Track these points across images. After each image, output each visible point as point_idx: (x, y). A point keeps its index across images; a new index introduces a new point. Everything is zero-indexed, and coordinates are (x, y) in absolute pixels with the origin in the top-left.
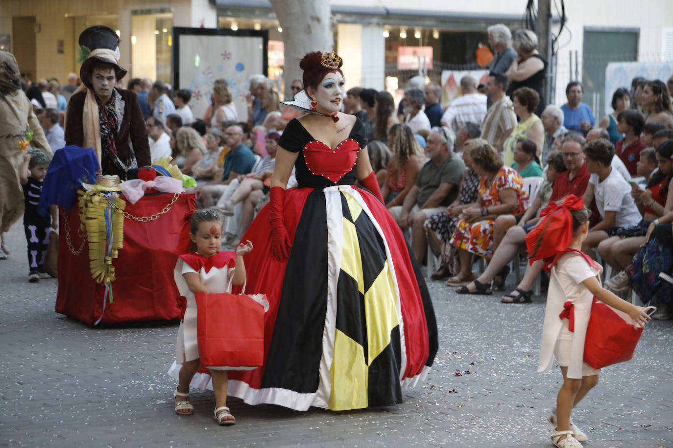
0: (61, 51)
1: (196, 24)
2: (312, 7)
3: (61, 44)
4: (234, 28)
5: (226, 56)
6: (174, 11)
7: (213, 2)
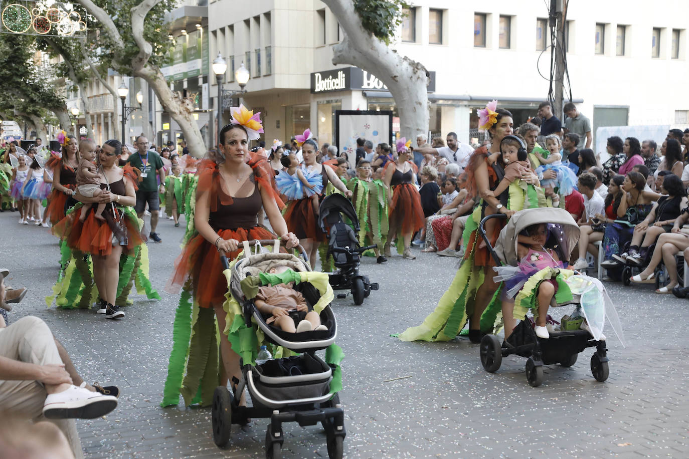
0: (278, 127)
1: (354, 108)
2: (417, 96)
3: (278, 122)
4: (378, 110)
5: (367, 127)
6: (343, 100)
7: (364, 95)
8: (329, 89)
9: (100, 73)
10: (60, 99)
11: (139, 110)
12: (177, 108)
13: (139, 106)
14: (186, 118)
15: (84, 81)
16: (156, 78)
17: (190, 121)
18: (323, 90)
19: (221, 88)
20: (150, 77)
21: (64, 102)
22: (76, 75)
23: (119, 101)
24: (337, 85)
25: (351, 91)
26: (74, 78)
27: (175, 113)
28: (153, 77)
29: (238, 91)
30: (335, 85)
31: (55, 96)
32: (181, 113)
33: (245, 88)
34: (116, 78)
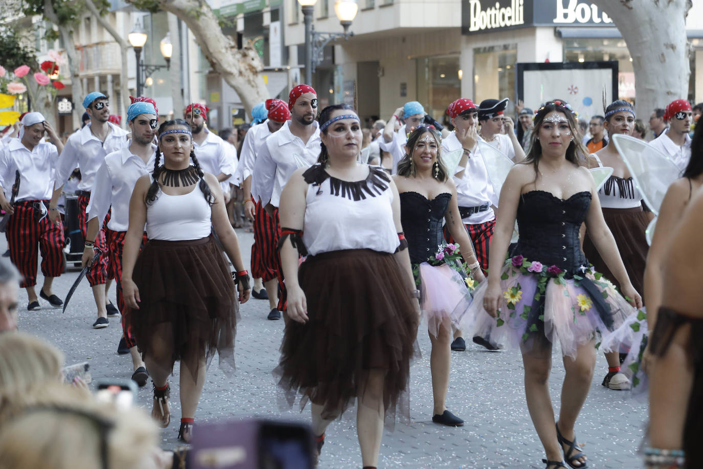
0: (404, 94)
1: (540, 59)
2: (667, 34)
3: (404, 86)
4: (581, 60)
5: (573, 90)
6: (519, 46)
7: (558, 34)
8: (494, 26)
9: (98, 8)
10: (27, 53)
11: (165, 69)
12: (234, 65)
13: (165, 63)
14: (249, 82)
15: (70, 22)
16: (199, 14)
17: (257, 87)
18: (483, 28)
19: (310, 29)
20: (189, 12)
21: (35, 57)
22: (55, 11)
23: (131, 55)
24: (510, 18)
25: (534, 29)
26: (54, 16)
27: (230, 74)
28: (194, 13)
29: (338, 34)
30: (506, 18)
31: (19, 48)
32: (241, 73)
33: (351, 29)
34: (120, 15)
